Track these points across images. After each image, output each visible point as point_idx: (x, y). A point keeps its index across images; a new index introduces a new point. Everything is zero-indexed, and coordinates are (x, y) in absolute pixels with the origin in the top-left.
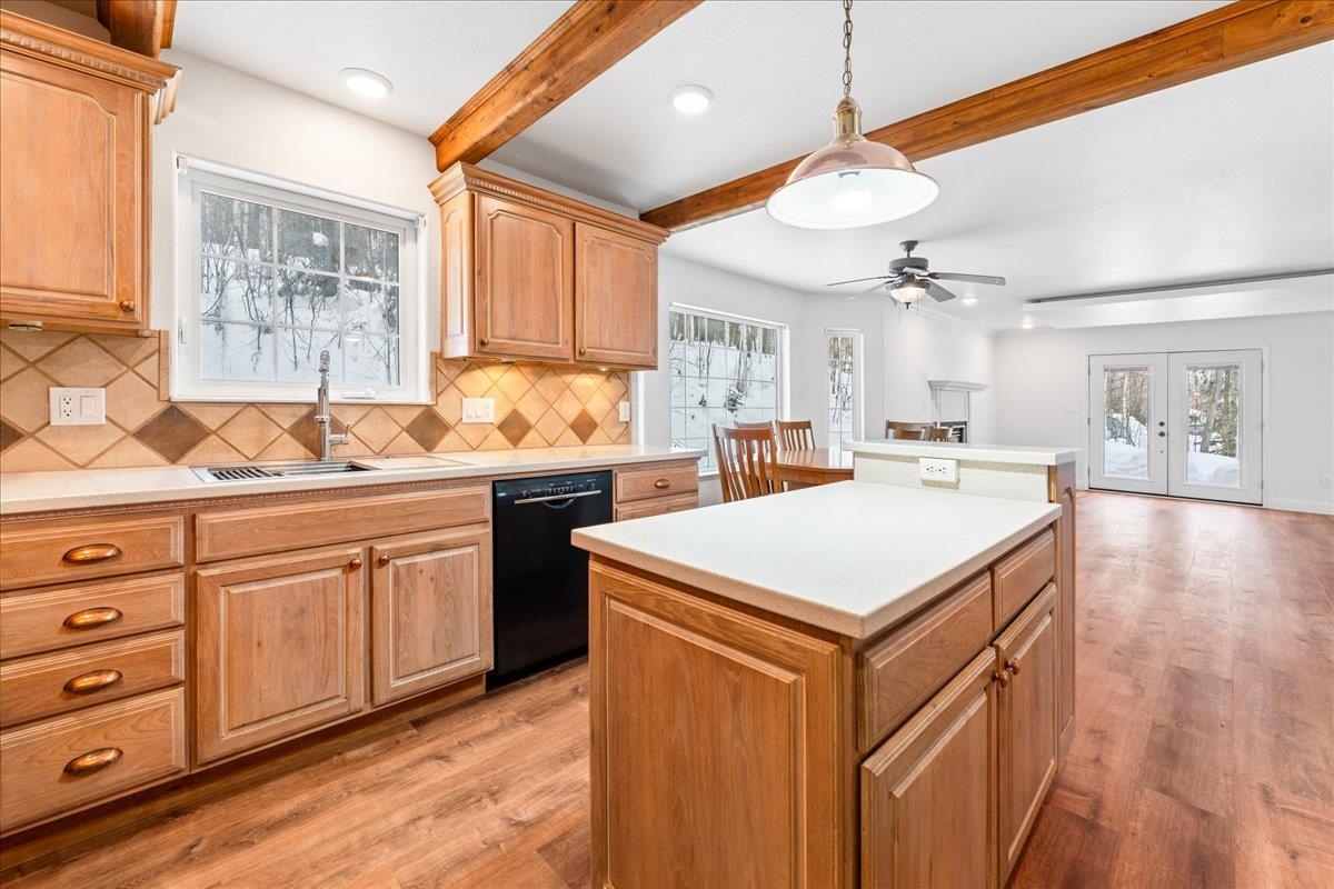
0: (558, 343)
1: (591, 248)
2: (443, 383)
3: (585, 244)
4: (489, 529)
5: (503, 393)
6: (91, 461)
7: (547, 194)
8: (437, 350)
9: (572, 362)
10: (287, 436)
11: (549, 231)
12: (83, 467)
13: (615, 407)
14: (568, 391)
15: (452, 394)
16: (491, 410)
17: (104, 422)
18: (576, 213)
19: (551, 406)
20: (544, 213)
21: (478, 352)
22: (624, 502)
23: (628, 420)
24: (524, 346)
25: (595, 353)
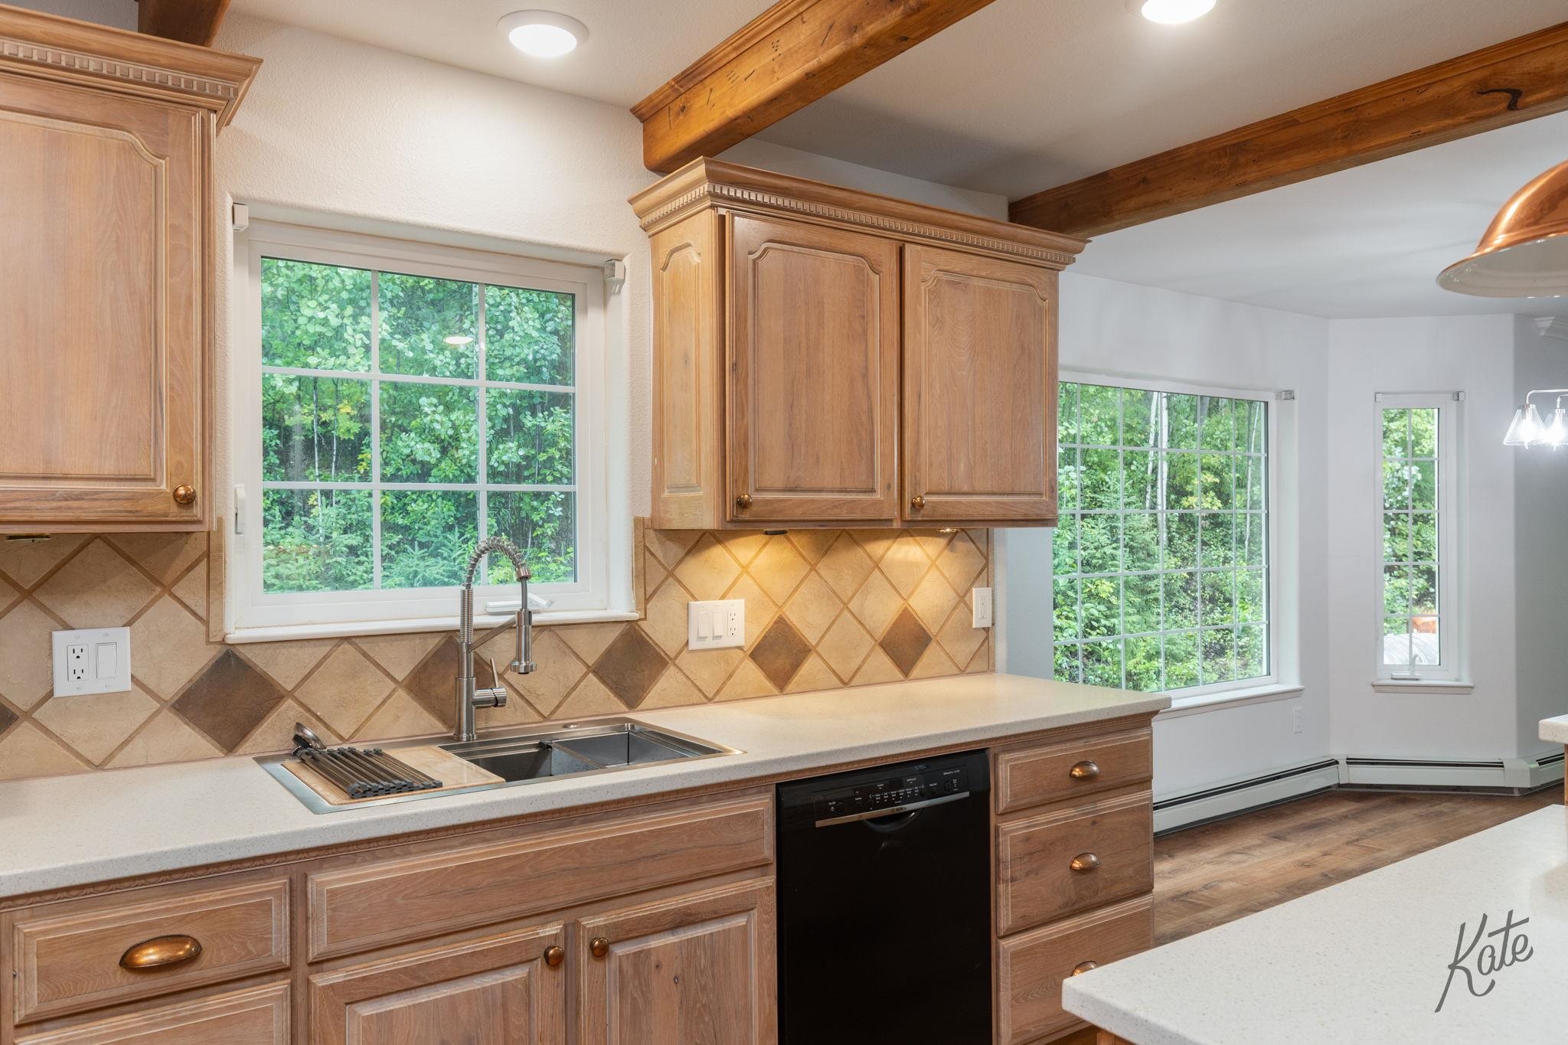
0: (872, 491)
1: (935, 295)
2: (656, 575)
3: (923, 286)
4: (770, 880)
5: (761, 587)
6: (111, 756)
7: (855, 197)
8: (646, 513)
9: (896, 525)
10: (401, 693)
11: (859, 270)
12: (100, 767)
13: (963, 599)
14: (877, 572)
15: (673, 595)
16: (739, 623)
17: (128, 686)
18: (906, 226)
19: (845, 605)
20: (849, 235)
21: (732, 521)
22: (1011, 812)
23: (988, 624)
24: (813, 501)
25: (940, 503)
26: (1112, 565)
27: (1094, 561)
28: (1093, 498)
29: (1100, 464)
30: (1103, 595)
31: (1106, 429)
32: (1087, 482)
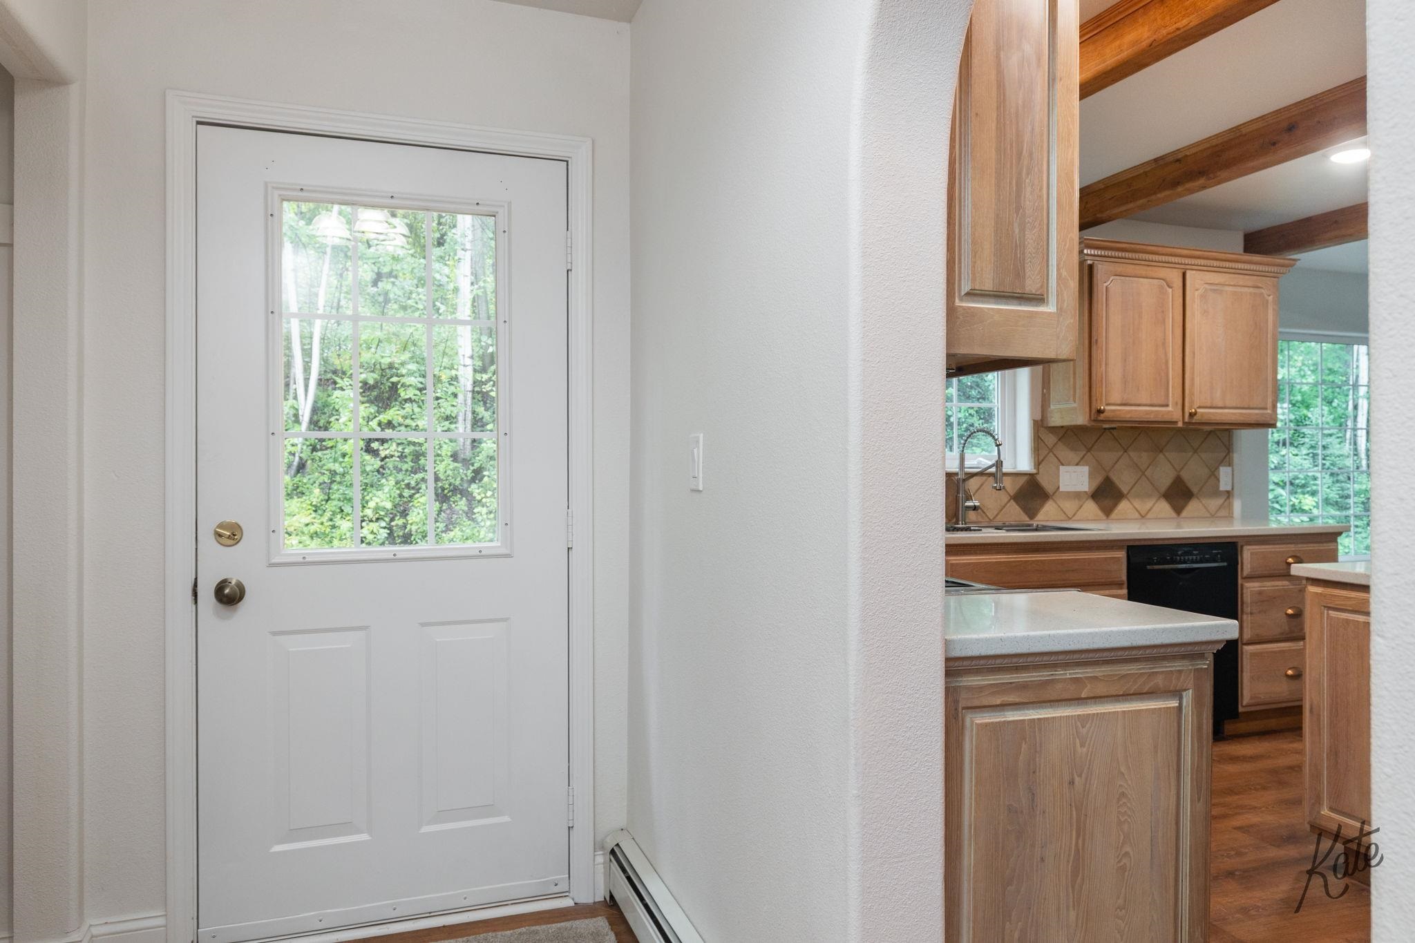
0: (1167, 406)
1: (1204, 297)
2: (1044, 452)
3: (1197, 293)
4: (1125, 591)
5: (1097, 460)
7: (1160, 249)
8: (1038, 418)
9: (1180, 425)
11: (1161, 287)
13: (1213, 474)
14: (1161, 455)
15: (1051, 462)
16: (1085, 480)
18: (1187, 261)
19: (1143, 473)
20: (1154, 268)
21: (1094, 421)
22: (1250, 578)
23: (1229, 488)
24: (1136, 411)
25: (1205, 413)
26: (1314, 485)
27: (1297, 481)
28: (1296, 430)
29: (1303, 402)
30: (1306, 508)
31: (1309, 373)
32: (1292, 417)
